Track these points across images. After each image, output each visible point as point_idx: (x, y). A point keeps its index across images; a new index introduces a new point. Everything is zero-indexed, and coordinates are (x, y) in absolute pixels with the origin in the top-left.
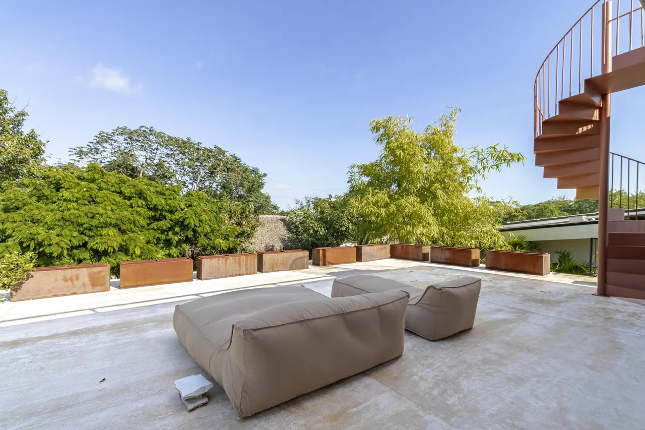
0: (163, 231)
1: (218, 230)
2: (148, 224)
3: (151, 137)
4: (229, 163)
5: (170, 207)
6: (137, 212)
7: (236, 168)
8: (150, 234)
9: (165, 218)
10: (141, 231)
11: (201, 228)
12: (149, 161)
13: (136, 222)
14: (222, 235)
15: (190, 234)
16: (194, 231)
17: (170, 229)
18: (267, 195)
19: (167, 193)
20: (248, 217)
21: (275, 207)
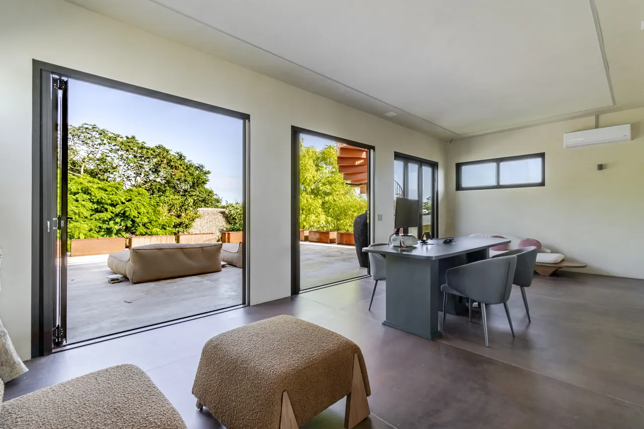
0: (104, 222)
1: (155, 221)
2: (91, 215)
3: (94, 133)
4: (173, 160)
5: (112, 201)
6: (82, 205)
7: (180, 166)
8: (92, 223)
9: (106, 210)
10: (83, 221)
11: (139, 219)
12: (91, 156)
13: (81, 214)
14: (159, 225)
15: (129, 223)
16: (133, 221)
17: (110, 219)
18: (210, 190)
19: (109, 189)
20: (187, 210)
21: (218, 201)
